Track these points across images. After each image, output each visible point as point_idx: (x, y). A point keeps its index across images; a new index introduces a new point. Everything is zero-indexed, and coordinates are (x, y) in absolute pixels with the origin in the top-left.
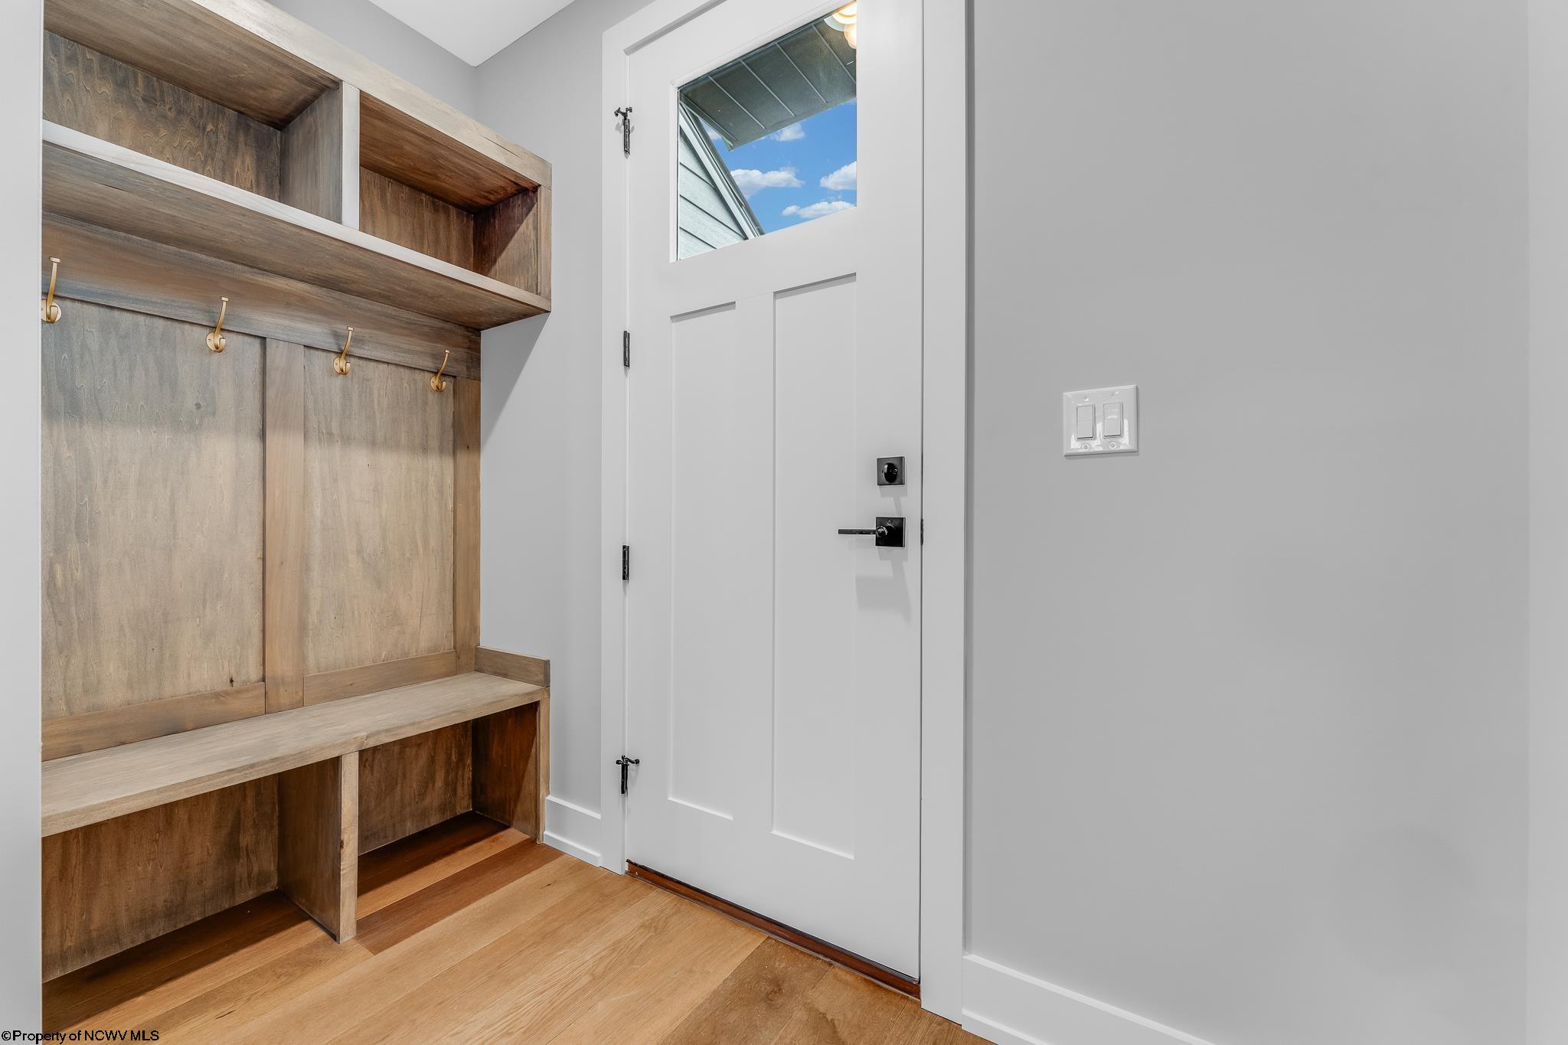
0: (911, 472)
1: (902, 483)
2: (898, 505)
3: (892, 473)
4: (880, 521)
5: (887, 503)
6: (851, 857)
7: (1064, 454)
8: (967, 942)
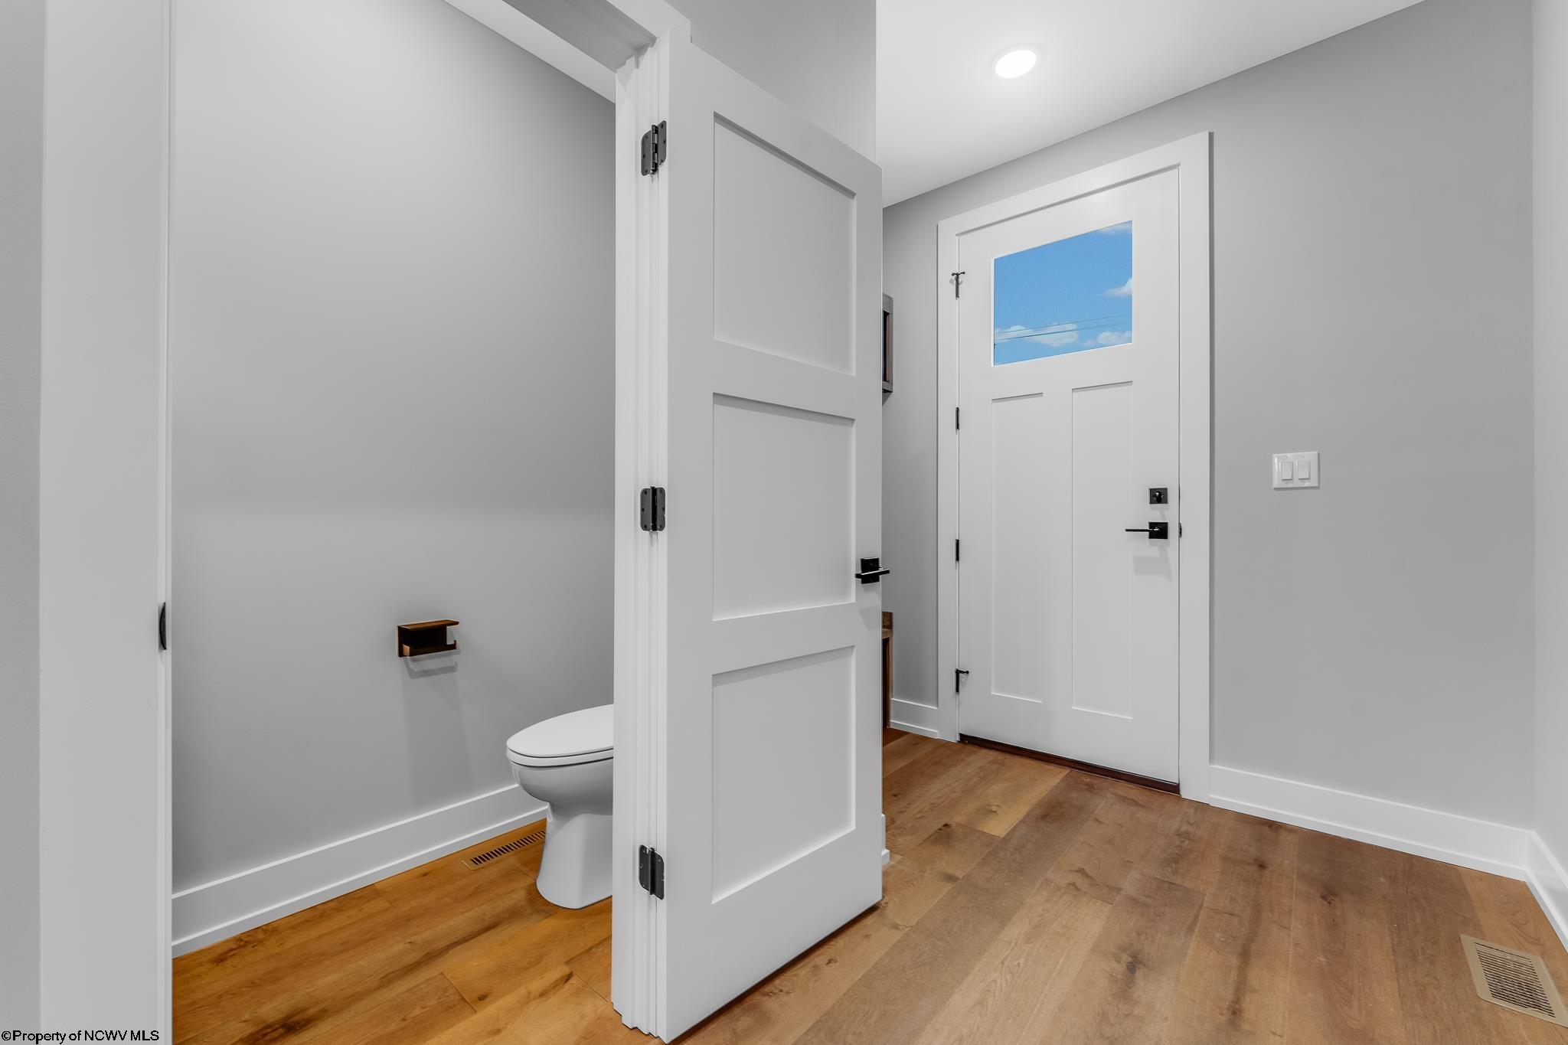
0: (1172, 496)
1: (1166, 502)
2: (1163, 516)
3: (1158, 497)
4: (1152, 525)
5: (1157, 514)
6: (1131, 718)
7: (1274, 487)
8: (1212, 758)
